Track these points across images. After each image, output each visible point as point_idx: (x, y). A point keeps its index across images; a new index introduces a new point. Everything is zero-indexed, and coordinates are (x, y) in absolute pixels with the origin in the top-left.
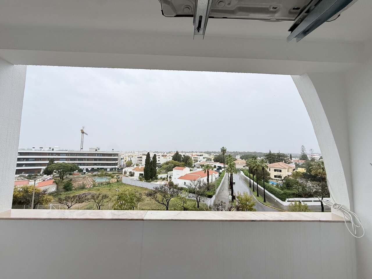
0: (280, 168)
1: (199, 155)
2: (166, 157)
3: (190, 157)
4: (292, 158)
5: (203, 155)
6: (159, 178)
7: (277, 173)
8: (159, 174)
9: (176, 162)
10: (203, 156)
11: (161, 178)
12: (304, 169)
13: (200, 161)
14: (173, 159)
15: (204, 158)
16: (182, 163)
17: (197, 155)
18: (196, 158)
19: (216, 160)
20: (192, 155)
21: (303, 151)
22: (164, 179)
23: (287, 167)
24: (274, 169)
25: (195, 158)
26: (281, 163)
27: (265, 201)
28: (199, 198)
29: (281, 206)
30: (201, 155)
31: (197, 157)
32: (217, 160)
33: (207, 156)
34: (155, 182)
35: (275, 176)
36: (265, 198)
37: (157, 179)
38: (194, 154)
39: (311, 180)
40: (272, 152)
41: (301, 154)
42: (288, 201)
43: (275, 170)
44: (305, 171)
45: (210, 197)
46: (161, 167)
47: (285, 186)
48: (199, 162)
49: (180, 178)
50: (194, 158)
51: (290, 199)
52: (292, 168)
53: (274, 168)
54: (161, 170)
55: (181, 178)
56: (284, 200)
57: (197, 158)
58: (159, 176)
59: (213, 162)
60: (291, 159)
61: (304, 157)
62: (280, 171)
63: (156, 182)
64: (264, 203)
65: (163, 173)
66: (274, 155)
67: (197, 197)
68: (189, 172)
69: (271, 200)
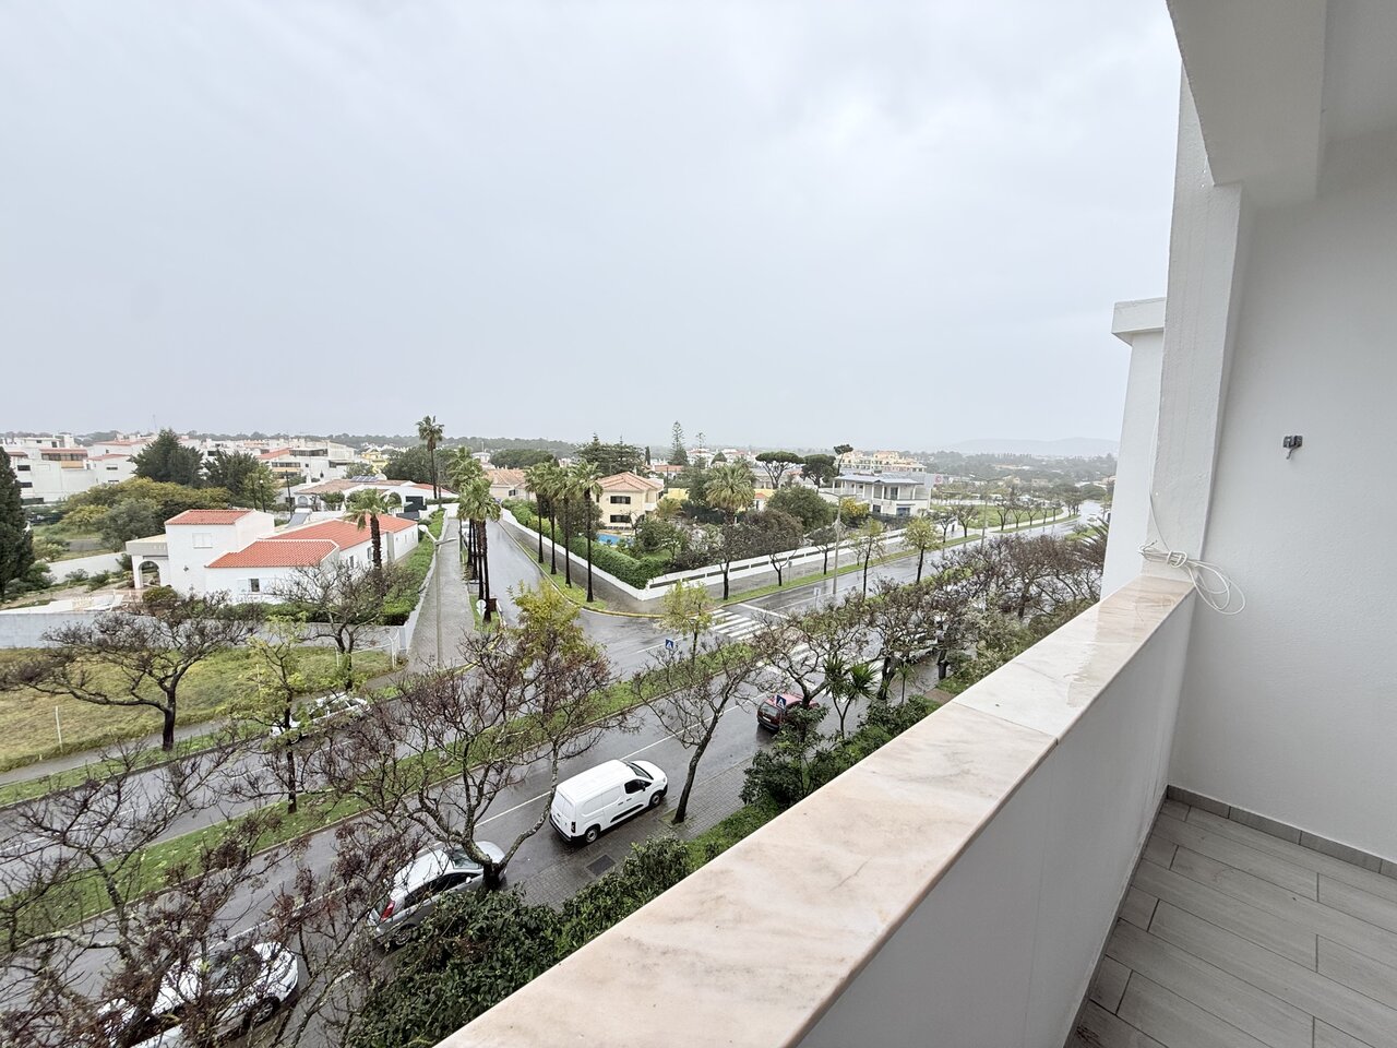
0: (624, 491)
1: (302, 453)
2: (85, 461)
3: (255, 463)
4: (652, 462)
5: (325, 452)
6: (58, 582)
7: (619, 509)
8: (54, 556)
9: (170, 486)
10: (330, 458)
11: (78, 579)
12: (683, 491)
13: (314, 480)
14: (141, 474)
15: (333, 465)
16: (209, 490)
17: (294, 453)
18: (288, 465)
19: (397, 472)
20: (264, 452)
21: (677, 439)
22: (100, 582)
23: (645, 489)
24: (609, 496)
25: (282, 465)
26: (627, 476)
27: (590, 599)
28: (351, 635)
29: (635, 605)
30: (314, 453)
31: (292, 459)
32: (400, 470)
33: (347, 454)
34: (33, 604)
35: (613, 519)
36: (592, 588)
37: (41, 585)
38: (273, 446)
39: (702, 521)
40: (602, 442)
41: (671, 446)
42: (652, 587)
43: (614, 500)
44: (686, 497)
45: (398, 620)
46: (57, 518)
47: (641, 544)
48: (309, 484)
49: (219, 564)
50: (275, 465)
51: (658, 580)
52: (656, 489)
53: (612, 491)
54: (66, 537)
55: (226, 562)
56: (640, 585)
57: (297, 465)
58: (59, 570)
59: (382, 483)
60: (649, 464)
61: (679, 457)
62: (628, 501)
63: (46, 603)
64: (589, 605)
65: (83, 551)
66: (605, 449)
67: (341, 631)
68: (273, 532)
69: (607, 593)
